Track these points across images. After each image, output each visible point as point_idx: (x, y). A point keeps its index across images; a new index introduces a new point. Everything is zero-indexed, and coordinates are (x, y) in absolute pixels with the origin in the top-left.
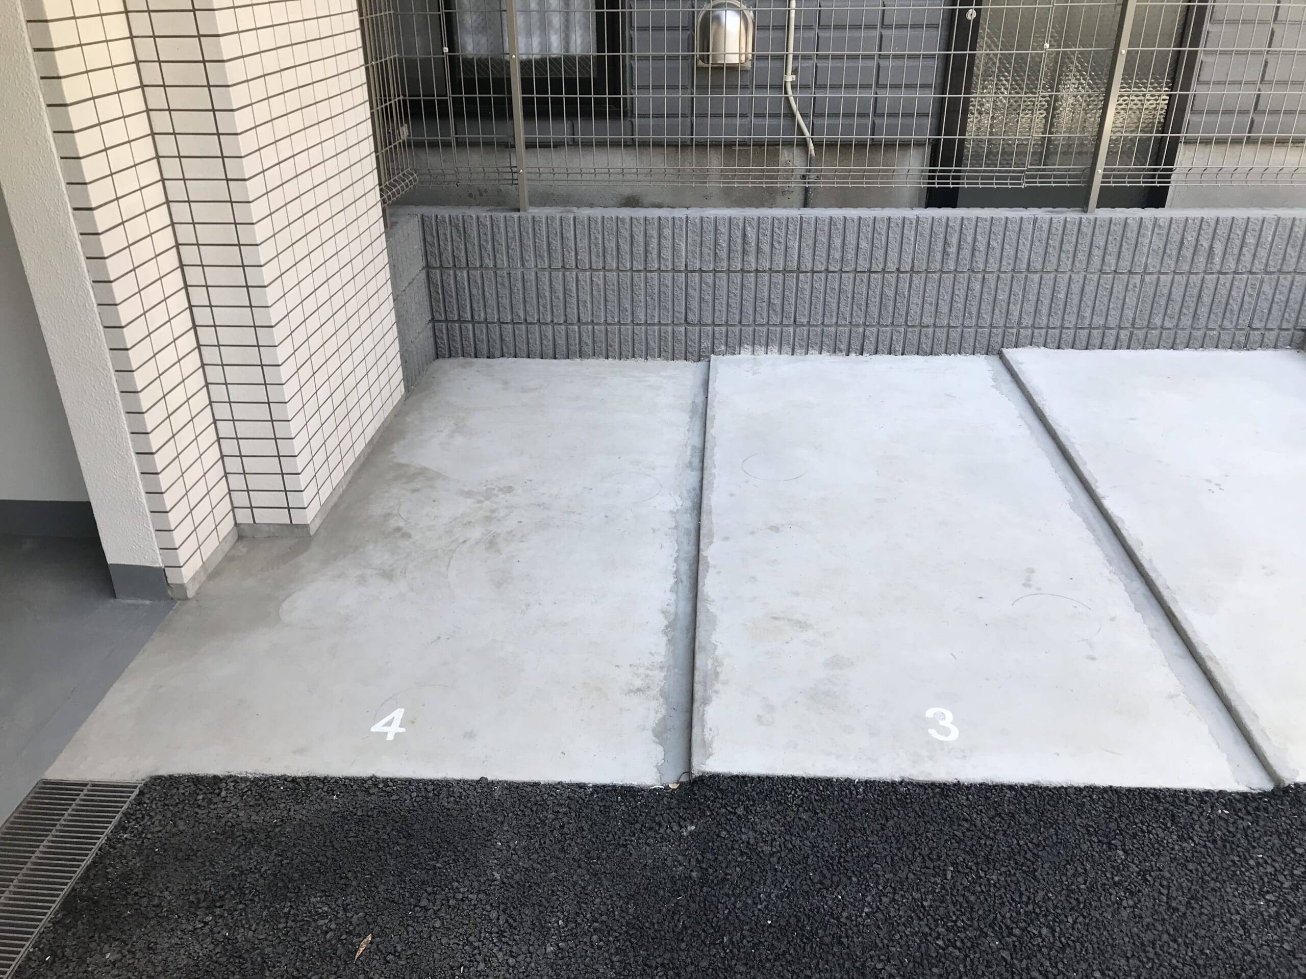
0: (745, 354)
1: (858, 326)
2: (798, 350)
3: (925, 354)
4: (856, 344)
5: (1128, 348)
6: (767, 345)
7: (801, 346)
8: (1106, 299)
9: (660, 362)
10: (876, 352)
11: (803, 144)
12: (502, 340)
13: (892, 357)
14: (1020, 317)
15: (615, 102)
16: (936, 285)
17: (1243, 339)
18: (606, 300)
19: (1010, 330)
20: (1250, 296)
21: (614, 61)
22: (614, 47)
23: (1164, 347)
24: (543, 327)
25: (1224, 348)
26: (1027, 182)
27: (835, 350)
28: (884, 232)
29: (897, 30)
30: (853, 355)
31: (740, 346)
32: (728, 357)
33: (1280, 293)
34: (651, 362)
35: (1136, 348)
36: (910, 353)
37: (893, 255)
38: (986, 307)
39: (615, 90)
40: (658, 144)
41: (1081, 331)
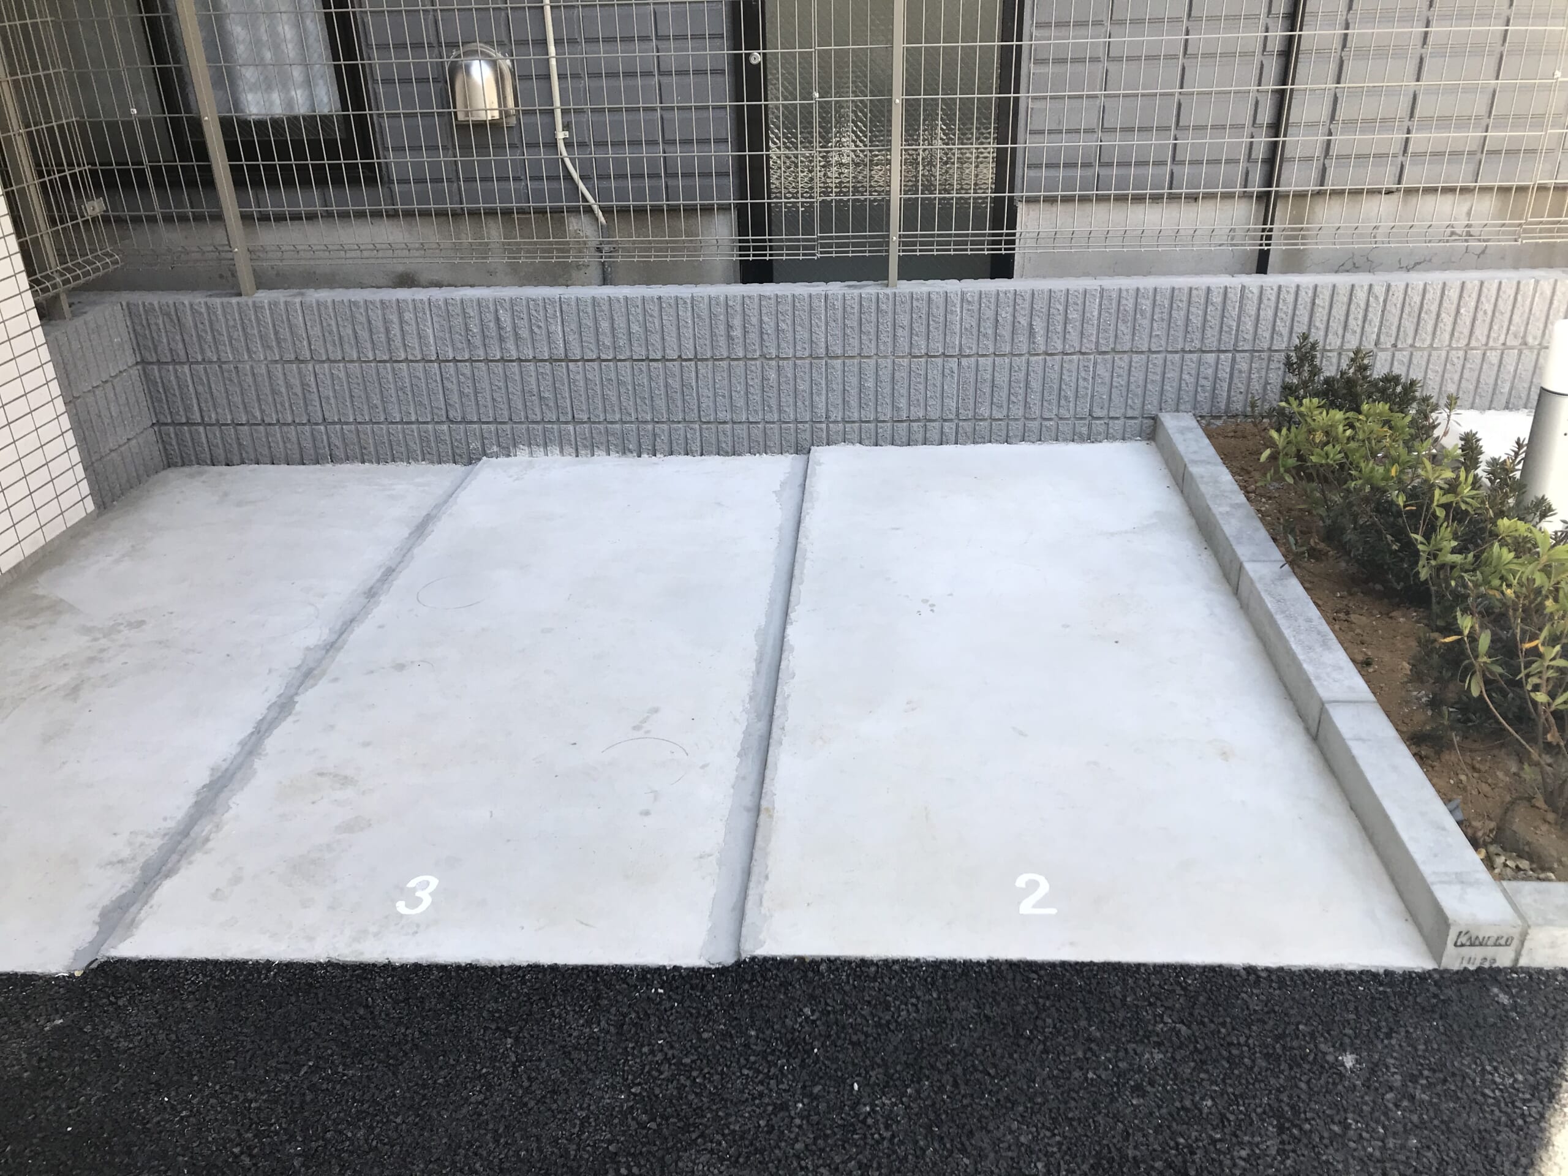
0: (522, 456)
1: (646, 422)
2: (582, 452)
3: (727, 454)
4: (646, 443)
5: (956, 443)
6: (546, 445)
7: (585, 447)
8: (921, 387)
9: (424, 466)
10: (671, 454)
11: (589, 210)
13: (689, 457)
14: (827, 411)
16: (725, 375)
17: (1085, 430)
18: (352, 396)
19: (818, 425)
20: (1085, 379)
21: (361, 121)
22: (358, 105)
23: (997, 441)
24: (285, 428)
25: (1065, 440)
26: (821, 253)
27: (624, 451)
28: (656, 314)
29: (679, 77)
30: (645, 456)
31: (515, 446)
32: (502, 460)
33: (1118, 376)
34: (413, 466)
35: (964, 443)
36: (710, 453)
37: (671, 340)
38: (787, 400)
39: (366, 153)
40: (425, 214)
41: (899, 425)
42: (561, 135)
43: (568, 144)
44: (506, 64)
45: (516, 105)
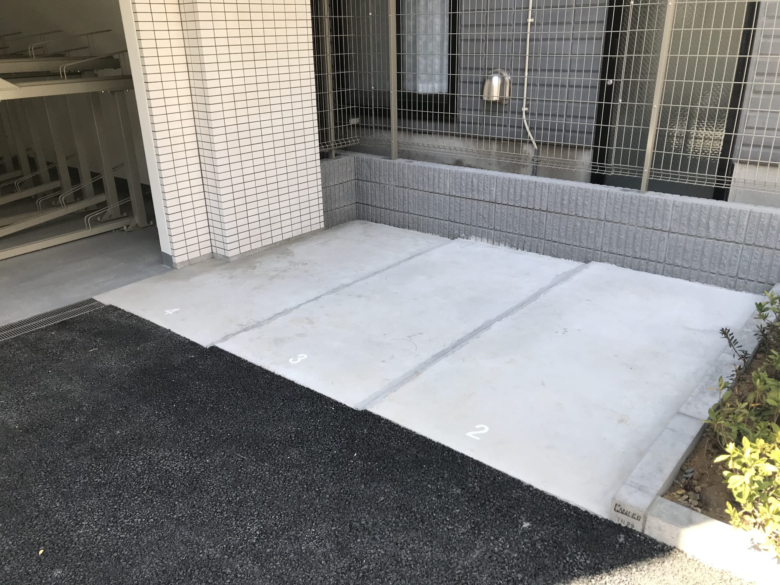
0: (473, 239)
1: (522, 235)
2: (495, 243)
3: (554, 256)
4: (521, 244)
5: (663, 275)
6: (482, 238)
7: (497, 241)
8: (648, 243)
9: (438, 237)
10: (530, 251)
11: (531, 142)
12: (381, 216)
13: (537, 254)
14: (602, 246)
15: (452, 116)
16: (558, 220)
17: (732, 283)
18: (418, 204)
19: (597, 252)
20: (735, 256)
21: (453, 97)
22: (453, 91)
23: (683, 278)
24: (395, 212)
25: (721, 286)
26: (615, 173)
27: (512, 246)
28: (533, 188)
29: (577, 89)
30: (519, 250)
31: (471, 236)
32: (465, 240)
33: (755, 259)
34: (434, 236)
35: (666, 276)
36: (547, 254)
37: (538, 201)
39: (453, 111)
40: (469, 137)
41: (635, 259)
42: (524, 109)
43: (527, 113)
44: (508, 78)
45: (510, 95)
